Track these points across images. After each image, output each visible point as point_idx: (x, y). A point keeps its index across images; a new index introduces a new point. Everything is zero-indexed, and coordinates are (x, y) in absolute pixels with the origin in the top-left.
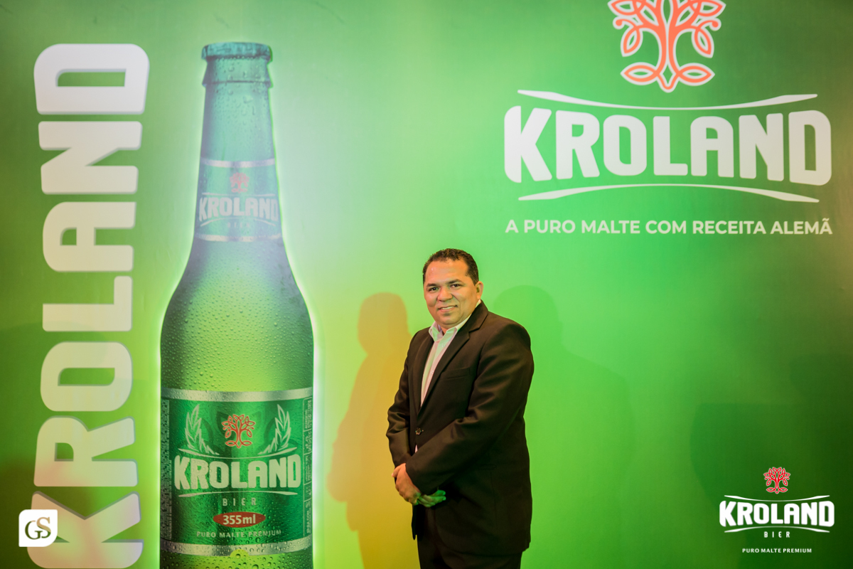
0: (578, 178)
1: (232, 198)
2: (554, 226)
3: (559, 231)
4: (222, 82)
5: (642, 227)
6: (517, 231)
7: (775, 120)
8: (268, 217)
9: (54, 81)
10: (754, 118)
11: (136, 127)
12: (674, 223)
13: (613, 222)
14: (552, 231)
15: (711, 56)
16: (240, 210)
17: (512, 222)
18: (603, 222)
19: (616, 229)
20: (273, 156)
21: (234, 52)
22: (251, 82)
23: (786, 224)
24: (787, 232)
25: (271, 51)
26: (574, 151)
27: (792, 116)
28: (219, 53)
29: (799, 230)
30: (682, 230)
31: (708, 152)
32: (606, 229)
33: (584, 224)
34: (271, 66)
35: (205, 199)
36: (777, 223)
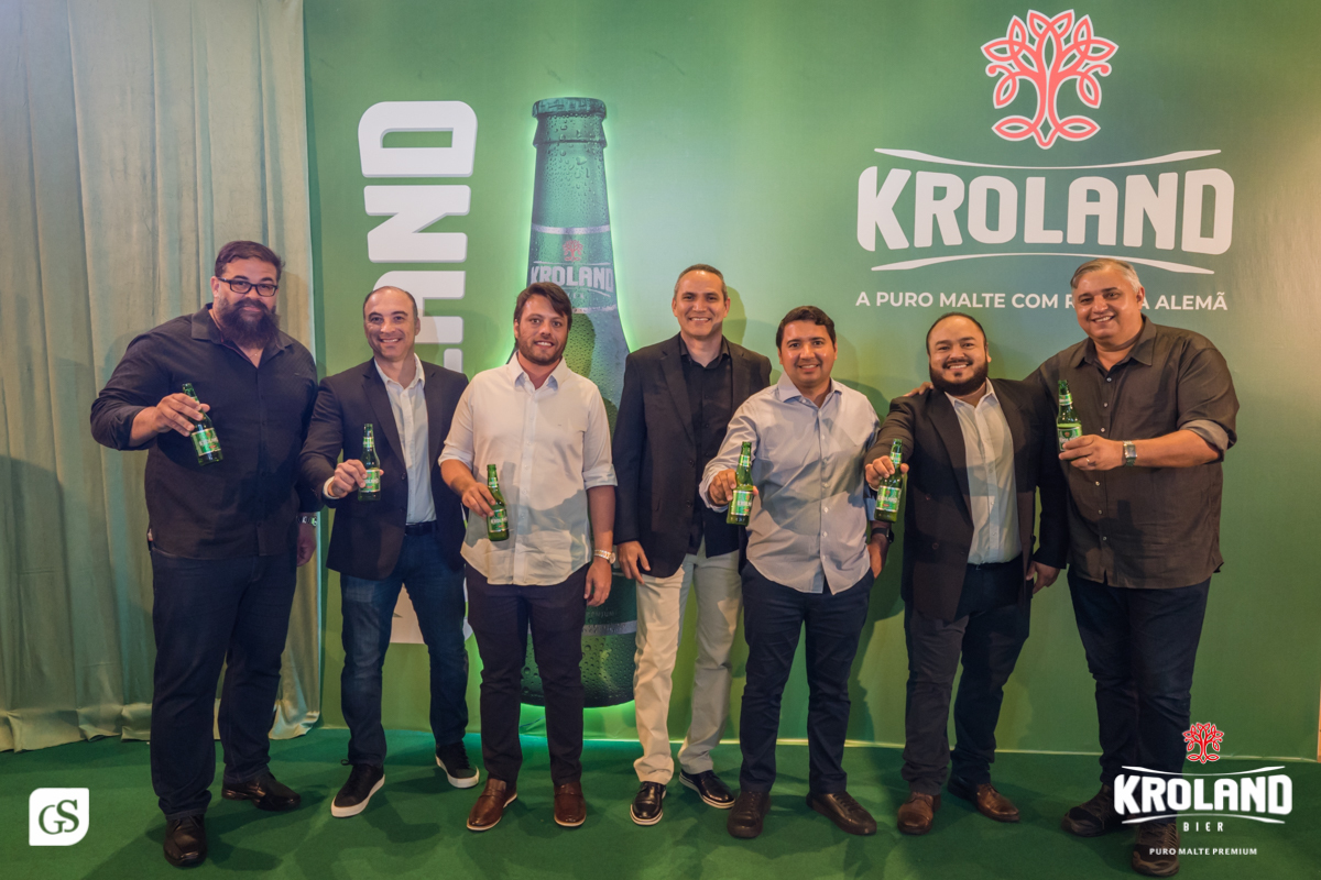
0: (938, 246)
1: (565, 267)
2: (910, 299)
3: (915, 305)
4: (554, 142)
5: (1008, 301)
6: (868, 304)
7: (1168, 180)
8: (602, 288)
9: (378, 142)
10: (1143, 178)
11: (465, 191)
12: (1044, 296)
13: (975, 295)
14: (907, 305)
15: (1097, 107)
16: (574, 279)
17: (863, 294)
18: (964, 295)
19: (977, 303)
20: (608, 223)
21: (567, 109)
22: (585, 141)
23: (1173, 297)
24: (1173, 307)
25: (605, 108)
26: (935, 216)
27: (1189, 175)
28: (551, 110)
29: (1188, 305)
30: (1053, 304)
31: (1088, 217)
32: (968, 303)
33: (943, 296)
34: (603, 123)
35: (537, 268)
36: (1163, 297)
